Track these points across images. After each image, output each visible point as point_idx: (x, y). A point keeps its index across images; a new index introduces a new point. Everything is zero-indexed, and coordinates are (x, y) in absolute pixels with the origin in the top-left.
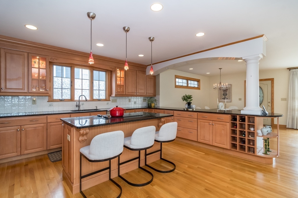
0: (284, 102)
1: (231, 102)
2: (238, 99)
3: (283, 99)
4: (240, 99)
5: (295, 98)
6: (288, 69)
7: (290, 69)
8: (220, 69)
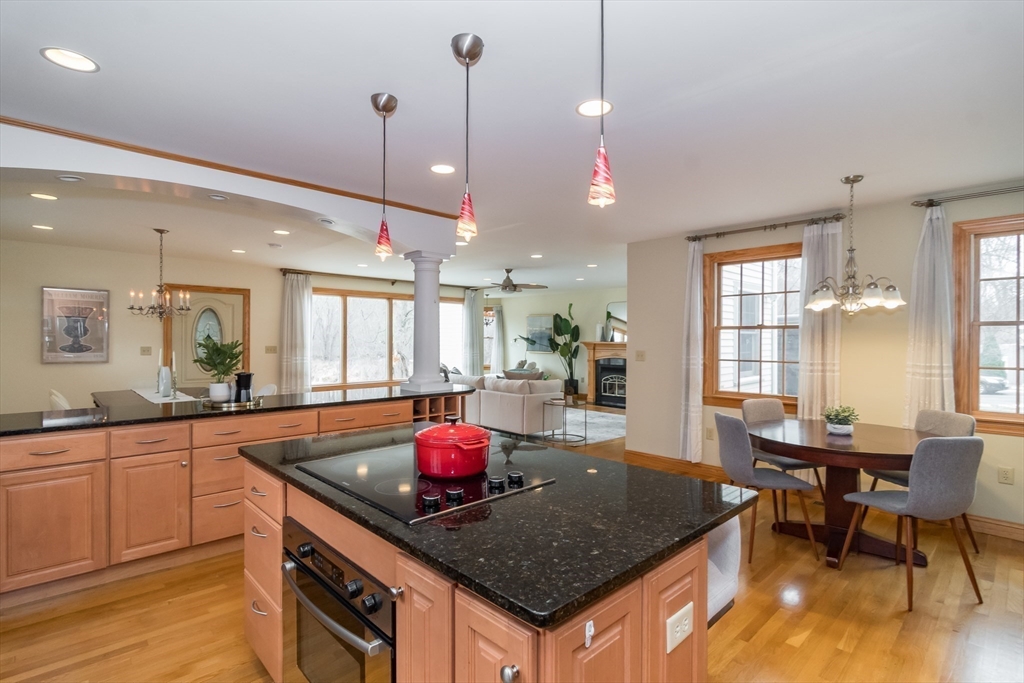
0: (272, 357)
1: (107, 362)
2: (139, 351)
3: (270, 350)
4: (146, 351)
5: (296, 348)
6: (281, 270)
7: (285, 272)
8: (161, 231)
